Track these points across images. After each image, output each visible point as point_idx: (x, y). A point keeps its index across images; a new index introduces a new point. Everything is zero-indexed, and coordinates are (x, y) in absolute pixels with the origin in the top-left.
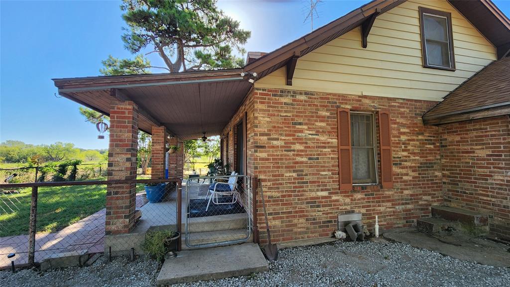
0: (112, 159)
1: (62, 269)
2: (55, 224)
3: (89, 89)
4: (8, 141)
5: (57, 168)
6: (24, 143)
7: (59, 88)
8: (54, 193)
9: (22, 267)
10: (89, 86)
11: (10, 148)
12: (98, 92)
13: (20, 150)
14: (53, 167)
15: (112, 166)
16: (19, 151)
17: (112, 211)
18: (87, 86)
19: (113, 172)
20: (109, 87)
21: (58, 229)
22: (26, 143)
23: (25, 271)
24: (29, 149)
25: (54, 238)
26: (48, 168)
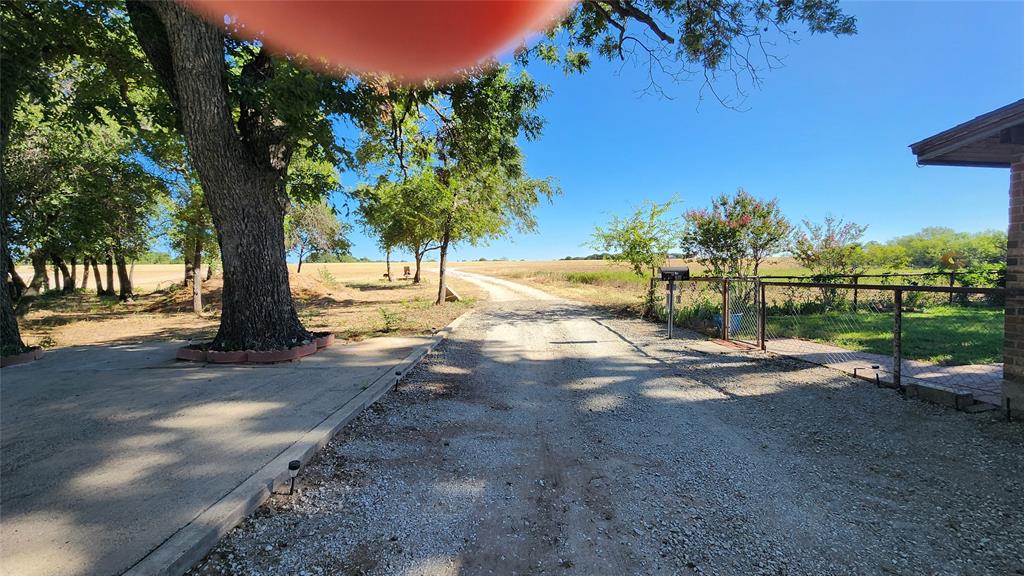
0: (1015, 252)
1: (932, 403)
2: (949, 357)
3: (963, 142)
4: (926, 230)
5: (994, 277)
6: (952, 231)
7: (919, 155)
8: (976, 319)
9: (888, 386)
10: (963, 138)
11: (929, 241)
12: (979, 142)
13: (945, 244)
14: (985, 274)
15: (1016, 264)
16: (943, 247)
17: (1016, 342)
18: (959, 139)
19: (1018, 275)
20: (999, 129)
21: (949, 364)
22: (957, 232)
23: (889, 389)
24: (962, 241)
25: (938, 371)
26: (973, 275)
